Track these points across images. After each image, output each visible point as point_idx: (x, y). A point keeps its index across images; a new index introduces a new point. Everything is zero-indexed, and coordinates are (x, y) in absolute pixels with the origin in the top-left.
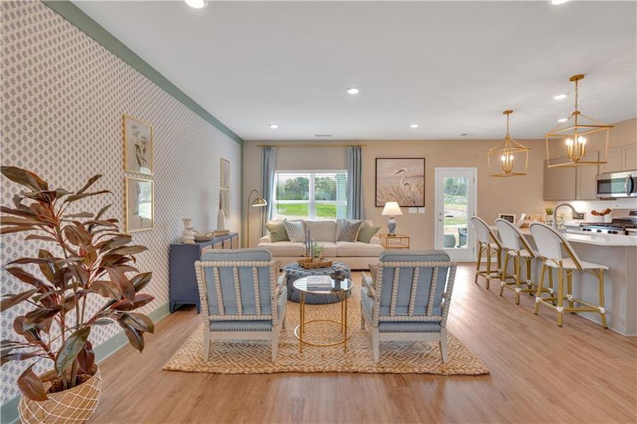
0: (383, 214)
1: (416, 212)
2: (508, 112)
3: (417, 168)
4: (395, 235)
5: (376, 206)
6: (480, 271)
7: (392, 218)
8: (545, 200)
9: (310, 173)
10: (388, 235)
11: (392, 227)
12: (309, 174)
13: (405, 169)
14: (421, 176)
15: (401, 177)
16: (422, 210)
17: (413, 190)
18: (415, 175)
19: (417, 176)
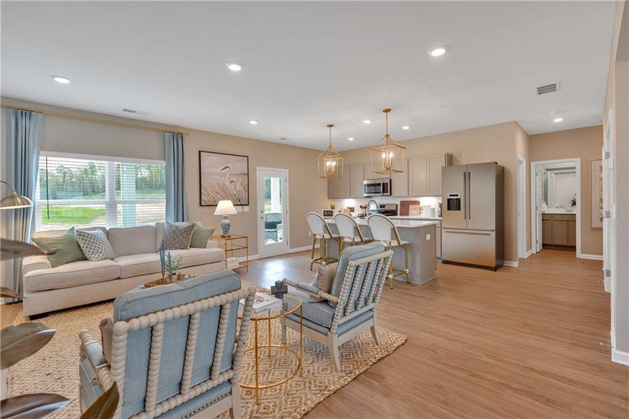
0: (215, 214)
1: (241, 210)
2: (330, 126)
3: (241, 166)
4: (230, 236)
5: (201, 205)
6: (315, 259)
7: (226, 218)
8: (329, 198)
9: (108, 160)
10: (223, 237)
11: (226, 228)
12: (107, 162)
13: (230, 166)
14: (245, 174)
15: (226, 174)
16: (246, 209)
17: (238, 187)
18: (240, 172)
19: (241, 174)
